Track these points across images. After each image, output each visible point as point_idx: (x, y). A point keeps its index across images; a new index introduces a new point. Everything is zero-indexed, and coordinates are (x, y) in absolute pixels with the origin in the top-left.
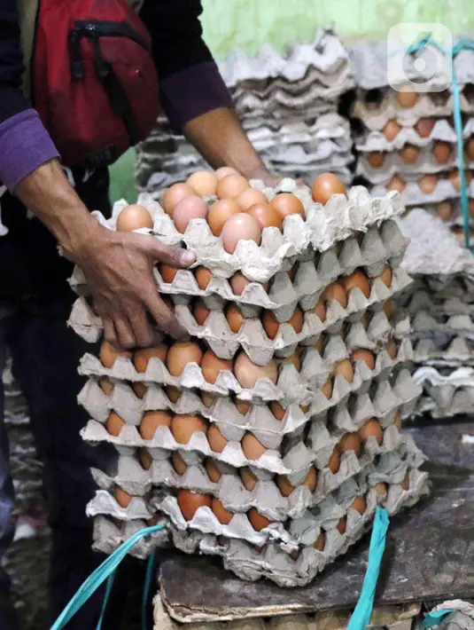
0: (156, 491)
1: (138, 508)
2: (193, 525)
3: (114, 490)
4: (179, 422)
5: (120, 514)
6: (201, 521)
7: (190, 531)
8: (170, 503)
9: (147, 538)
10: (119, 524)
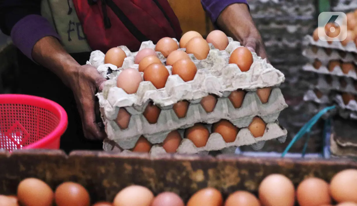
0: (333, 93)
1: (325, 99)
2: (348, 107)
3: (316, 91)
4: (344, 66)
5: (318, 101)
6: (352, 106)
7: (347, 110)
8: (339, 98)
9: (329, 111)
10: (317, 105)
